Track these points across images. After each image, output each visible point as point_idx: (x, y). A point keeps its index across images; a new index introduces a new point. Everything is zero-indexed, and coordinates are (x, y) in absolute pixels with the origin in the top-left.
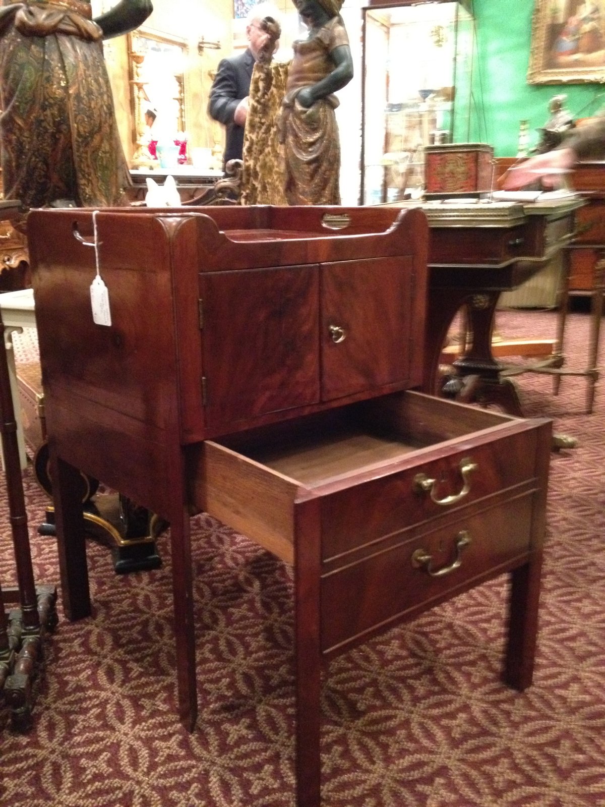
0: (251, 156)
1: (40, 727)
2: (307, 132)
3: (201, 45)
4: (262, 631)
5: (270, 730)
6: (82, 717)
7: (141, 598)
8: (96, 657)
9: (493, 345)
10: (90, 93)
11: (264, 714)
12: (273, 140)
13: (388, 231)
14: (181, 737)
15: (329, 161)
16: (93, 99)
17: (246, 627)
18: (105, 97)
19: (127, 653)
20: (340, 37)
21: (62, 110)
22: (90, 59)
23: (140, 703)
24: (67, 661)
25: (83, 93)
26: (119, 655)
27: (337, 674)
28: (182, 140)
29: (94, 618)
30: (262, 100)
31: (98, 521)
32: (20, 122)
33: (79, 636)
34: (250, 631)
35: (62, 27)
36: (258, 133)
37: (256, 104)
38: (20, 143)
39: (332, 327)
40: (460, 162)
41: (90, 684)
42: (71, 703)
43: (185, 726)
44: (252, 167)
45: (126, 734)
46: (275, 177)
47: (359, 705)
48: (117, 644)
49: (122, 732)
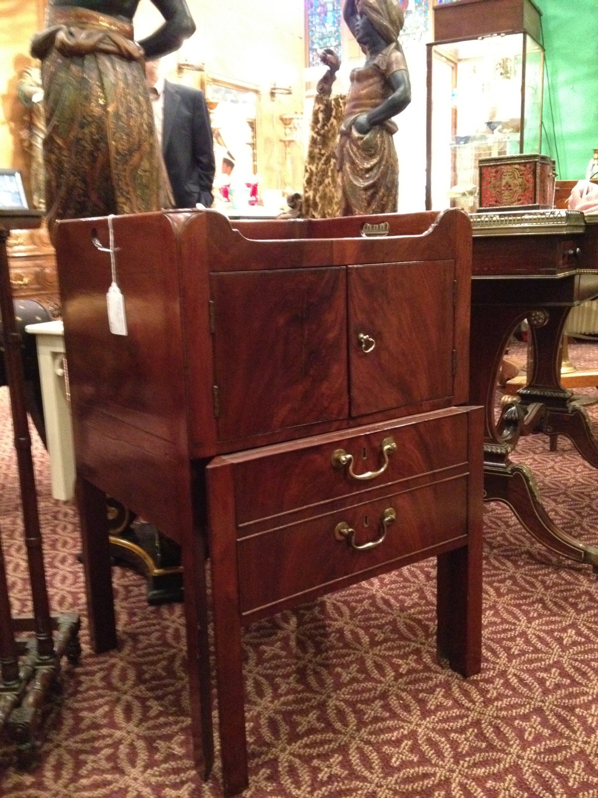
0: (311, 187)
1: (48, 766)
2: (364, 158)
3: (274, 91)
4: (294, 672)
5: (292, 783)
6: (92, 757)
7: (170, 631)
8: (115, 693)
9: (562, 376)
10: (129, 111)
11: (286, 764)
12: (332, 170)
13: (426, 233)
14: (193, 786)
15: (387, 187)
16: (132, 117)
17: (277, 667)
18: (145, 115)
19: (149, 690)
20: (397, 62)
21: (101, 129)
22: (130, 77)
23: (154, 745)
24: (86, 695)
25: (122, 111)
26: (140, 691)
27: (371, 723)
28: (253, 183)
29: (120, 650)
30: (322, 132)
31: (136, 550)
32: (59, 141)
33: (101, 669)
34: (281, 672)
35: (103, 46)
36: (318, 164)
37: (315, 136)
38: (60, 162)
39: (362, 336)
40: (517, 174)
41: (105, 721)
42: (84, 741)
43: (199, 773)
44: (311, 198)
45: (135, 779)
46: (336, 208)
47: (394, 760)
48: (140, 680)
49: (132, 776)
